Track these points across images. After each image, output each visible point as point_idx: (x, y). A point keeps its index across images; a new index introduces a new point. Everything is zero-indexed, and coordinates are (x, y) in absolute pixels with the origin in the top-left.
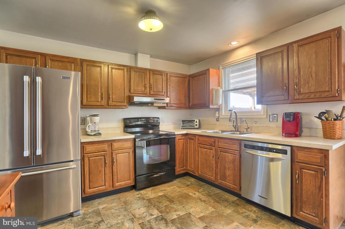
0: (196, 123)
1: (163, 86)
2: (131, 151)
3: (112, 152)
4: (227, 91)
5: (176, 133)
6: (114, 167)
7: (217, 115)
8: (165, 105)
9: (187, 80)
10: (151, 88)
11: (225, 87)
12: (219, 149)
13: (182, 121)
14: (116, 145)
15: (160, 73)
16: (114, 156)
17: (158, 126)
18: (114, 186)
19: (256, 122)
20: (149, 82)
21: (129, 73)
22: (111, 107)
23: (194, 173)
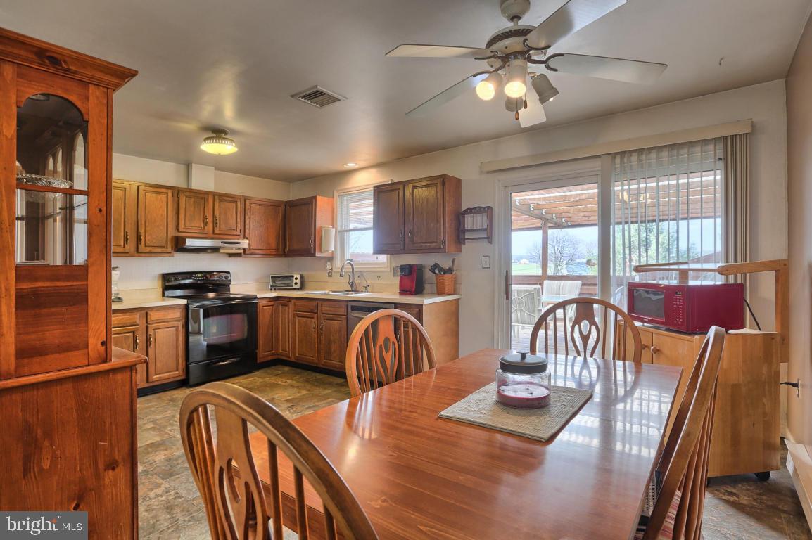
0: (295, 281)
1: (239, 220)
2: (180, 324)
3: (147, 327)
4: (344, 231)
5: (258, 297)
6: (150, 349)
7: (329, 267)
8: (242, 251)
9: (281, 210)
10: (217, 223)
11: (342, 225)
12: (322, 315)
13: (272, 277)
14: (154, 316)
15: (233, 198)
16: (151, 332)
17: (229, 285)
18: (150, 380)
19: (379, 278)
20: (212, 213)
21: (176, 199)
22: (143, 255)
23: (289, 357)
